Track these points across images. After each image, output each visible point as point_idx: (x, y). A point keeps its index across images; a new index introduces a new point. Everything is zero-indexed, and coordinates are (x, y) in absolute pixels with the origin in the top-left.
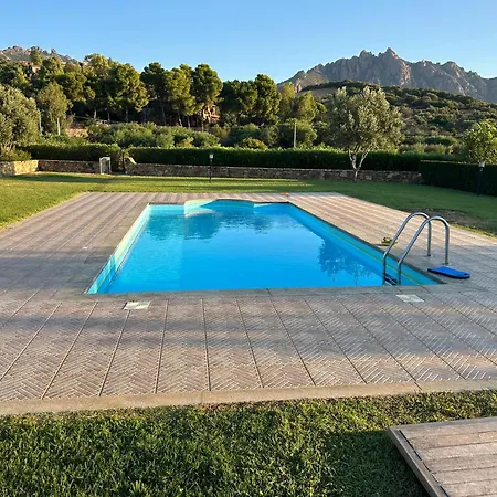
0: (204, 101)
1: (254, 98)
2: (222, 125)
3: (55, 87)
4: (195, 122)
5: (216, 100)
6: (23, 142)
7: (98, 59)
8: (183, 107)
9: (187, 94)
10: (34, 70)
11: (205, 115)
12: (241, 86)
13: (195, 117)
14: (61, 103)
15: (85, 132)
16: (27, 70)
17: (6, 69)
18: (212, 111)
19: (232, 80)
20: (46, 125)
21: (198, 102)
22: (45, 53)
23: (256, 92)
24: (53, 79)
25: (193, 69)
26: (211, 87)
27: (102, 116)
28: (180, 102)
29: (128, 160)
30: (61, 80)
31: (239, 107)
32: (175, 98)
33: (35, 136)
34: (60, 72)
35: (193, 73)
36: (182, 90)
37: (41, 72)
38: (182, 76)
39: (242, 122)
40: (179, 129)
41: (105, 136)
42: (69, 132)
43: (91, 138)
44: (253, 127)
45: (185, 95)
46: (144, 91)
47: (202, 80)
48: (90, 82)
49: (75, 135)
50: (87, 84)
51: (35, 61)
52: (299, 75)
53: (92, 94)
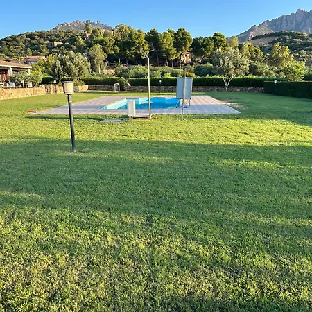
0: (182, 50)
1: (212, 47)
2: (192, 64)
3: (98, 47)
4: (176, 63)
5: (188, 49)
6: (82, 77)
7: (123, 27)
8: (168, 54)
9: (171, 47)
10: (87, 35)
11: (182, 59)
12: (204, 41)
13: (176, 60)
14: (101, 55)
15: (113, 71)
16: (83, 36)
17: (72, 36)
18: (186, 56)
19: (198, 37)
20: (93, 68)
21: (178, 51)
22: (94, 24)
23: (213, 43)
24: (97, 42)
25: (176, 32)
26: (185, 42)
27: (123, 62)
28: (167, 51)
29: (127, 85)
30: (101, 42)
31: (203, 53)
32: (164, 49)
33: (87, 75)
34: (101, 37)
35: (175, 34)
36: (168, 44)
37: (91, 37)
38: (169, 36)
39: (204, 62)
40: (166, 68)
41: (124, 74)
42: (105, 72)
43: (116, 74)
44: (209, 65)
45: (170, 48)
46: (147, 47)
47: (180, 39)
48: (117, 43)
49: (108, 73)
50: (115, 44)
51: (88, 30)
52: (252, 29)
53: (118, 49)
